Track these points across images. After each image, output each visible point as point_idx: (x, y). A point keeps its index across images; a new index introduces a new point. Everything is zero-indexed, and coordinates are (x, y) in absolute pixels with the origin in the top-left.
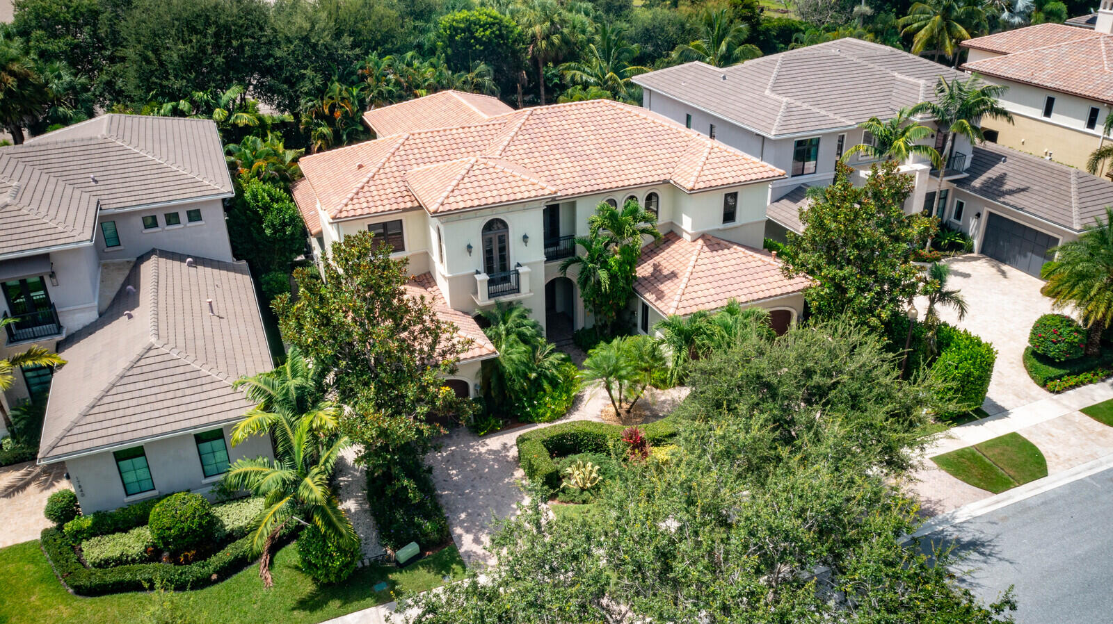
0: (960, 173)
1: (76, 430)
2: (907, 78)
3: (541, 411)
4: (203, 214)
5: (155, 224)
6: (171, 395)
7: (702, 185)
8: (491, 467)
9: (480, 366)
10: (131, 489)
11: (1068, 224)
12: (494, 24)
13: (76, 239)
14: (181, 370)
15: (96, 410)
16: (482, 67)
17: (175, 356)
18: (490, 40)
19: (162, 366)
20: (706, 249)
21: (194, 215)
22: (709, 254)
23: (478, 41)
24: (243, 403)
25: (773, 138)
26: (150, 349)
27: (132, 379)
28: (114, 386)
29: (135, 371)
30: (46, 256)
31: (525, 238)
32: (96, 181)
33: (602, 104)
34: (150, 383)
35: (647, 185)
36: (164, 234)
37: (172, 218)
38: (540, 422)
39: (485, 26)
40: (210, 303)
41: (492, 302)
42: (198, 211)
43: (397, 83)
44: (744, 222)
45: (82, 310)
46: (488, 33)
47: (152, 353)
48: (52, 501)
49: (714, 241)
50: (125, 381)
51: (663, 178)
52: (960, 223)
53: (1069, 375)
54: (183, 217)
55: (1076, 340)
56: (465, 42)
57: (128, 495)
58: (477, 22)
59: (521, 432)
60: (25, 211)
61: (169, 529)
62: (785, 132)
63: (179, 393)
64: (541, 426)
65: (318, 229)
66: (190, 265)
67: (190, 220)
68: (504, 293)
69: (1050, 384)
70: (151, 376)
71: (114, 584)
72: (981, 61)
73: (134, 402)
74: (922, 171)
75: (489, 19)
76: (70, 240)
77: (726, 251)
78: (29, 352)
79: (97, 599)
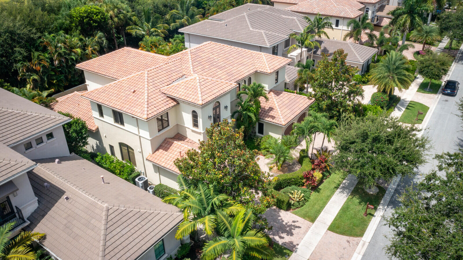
2: (288, 17)
4: (54, 134)
5: (31, 147)
7: (272, 71)
11: (358, 61)
12: (99, 13)
14: (131, 214)
16: (100, 34)
17: (123, 209)
18: (101, 20)
19: (120, 216)
20: (275, 95)
21: (50, 136)
22: (278, 97)
23: (95, 21)
25: (269, 47)
26: (108, 210)
27: (112, 228)
28: (106, 235)
35: (251, 74)
36: (36, 151)
39: (97, 14)
40: (103, 178)
42: (51, 133)
44: (280, 82)
45: (29, 205)
46: (99, 17)
47: (111, 211)
49: (276, 92)
50: (109, 231)
51: (254, 70)
54: (44, 138)
56: (88, 23)
58: (92, 13)
62: (272, 44)
63: (139, 226)
65: (96, 127)
66: (59, 163)
67: (49, 139)
70: (119, 223)
72: (291, 7)
74: (305, 51)
75: (97, 11)
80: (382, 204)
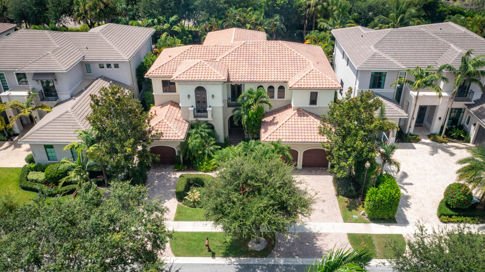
0: (471, 101)
1: (33, 135)
2: (455, 48)
3: (202, 167)
4: (119, 66)
5: (103, 67)
6: (65, 130)
7: (297, 86)
8: (170, 184)
9: (180, 144)
10: (51, 158)
13: (62, 69)
14: (72, 122)
15: (41, 129)
16: (277, 17)
17: (73, 116)
18: (283, 5)
19: (67, 119)
20: (297, 115)
22: (296, 117)
24: (75, 138)
25: (357, 69)
26: (67, 112)
27: (57, 121)
28: (50, 122)
29: (59, 119)
30: (54, 74)
31: (213, 96)
32: (87, 49)
33: (278, 43)
34: (61, 124)
35: (279, 82)
36: (106, 72)
37: (109, 66)
38: (201, 171)
41: (195, 119)
42: (118, 64)
43: (239, 21)
44: (320, 106)
45: (65, 94)
47: (67, 114)
48: (28, 156)
50: (55, 121)
51: (285, 80)
52: (467, 126)
53: (456, 215)
54: (113, 66)
55: (462, 199)
57: (49, 160)
59: (183, 173)
60: (52, 57)
61: (48, 175)
62: (364, 67)
63: (68, 130)
64: (201, 173)
66: (111, 84)
67: (115, 67)
68: (201, 117)
69: (442, 217)
70: (63, 121)
71: (30, 188)
73: (53, 129)
74: (444, 97)
76: (60, 69)
77: (305, 118)
78: (42, 105)
79: (25, 191)
80: (239, 259)
